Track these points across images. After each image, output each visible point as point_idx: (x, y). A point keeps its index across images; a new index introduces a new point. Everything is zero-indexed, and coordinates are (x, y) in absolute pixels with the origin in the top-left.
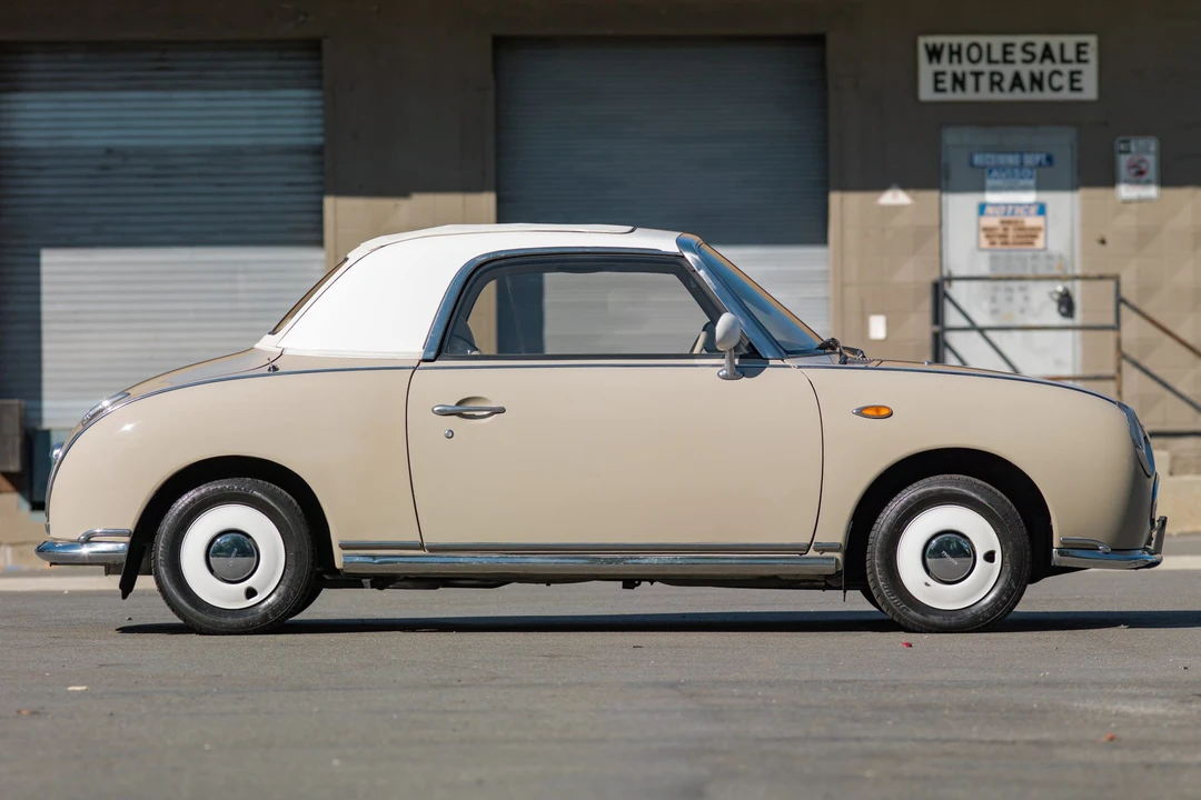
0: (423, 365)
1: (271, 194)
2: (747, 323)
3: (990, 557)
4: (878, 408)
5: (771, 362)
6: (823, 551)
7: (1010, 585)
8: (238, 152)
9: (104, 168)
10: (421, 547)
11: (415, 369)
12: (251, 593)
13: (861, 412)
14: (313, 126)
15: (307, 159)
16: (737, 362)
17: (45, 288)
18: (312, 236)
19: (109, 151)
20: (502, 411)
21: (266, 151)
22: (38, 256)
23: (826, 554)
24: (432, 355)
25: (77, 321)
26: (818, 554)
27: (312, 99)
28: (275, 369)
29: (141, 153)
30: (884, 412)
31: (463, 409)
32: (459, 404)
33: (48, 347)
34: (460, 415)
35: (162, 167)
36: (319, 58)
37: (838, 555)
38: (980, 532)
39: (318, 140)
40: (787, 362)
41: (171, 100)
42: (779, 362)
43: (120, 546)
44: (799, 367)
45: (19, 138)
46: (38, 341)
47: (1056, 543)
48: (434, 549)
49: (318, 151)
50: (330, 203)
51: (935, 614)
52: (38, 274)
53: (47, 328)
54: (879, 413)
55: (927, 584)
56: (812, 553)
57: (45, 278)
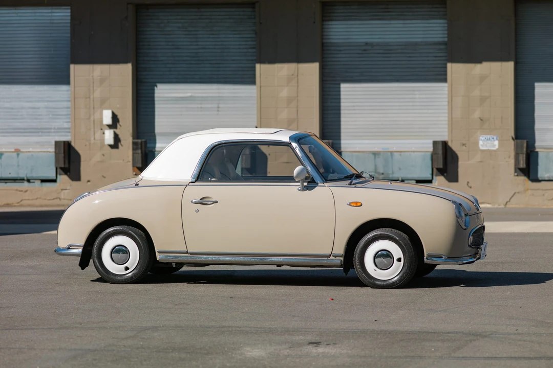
0: (191, 184)
1: (428, 60)
2: (311, 169)
3: (399, 260)
4: (356, 203)
5: (319, 184)
6: (336, 257)
7: (406, 270)
8: (416, 44)
9: (365, 50)
10: (187, 253)
11: (187, 185)
12: (127, 269)
13: (350, 204)
14: (444, 34)
15: (442, 47)
16: (305, 184)
17: (342, 97)
18: (443, 77)
19: (367, 44)
20: (217, 202)
21: (427, 44)
22: (339, 84)
23: (337, 258)
24: (194, 180)
25: (354, 110)
26: (334, 258)
27: (444, 23)
28: (137, 185)
29: (378, 44)
30: (359, 204)
31: (203, 202)
32: (201, 199)
33: (344, 120)
34: (202, 203)
35: (387, 50)
36: (446, 8)
37: (342, 259)
38: (396, 250)
39: (446, 39)
40: (325, 184)
41: (390, 24)
42: (322, 184)
43: (79, 251)
44: (329, 186)
45: (332, 39)
46: (339, 117)
47: (425, 255)
48: (191, 254)
49: (445, 44)
50: (449, 65)
51: (378, 281)
52: (339, 91)
53: (343, 112)
54: (358, 205)
55: (375, 270)
56: (332, 257)
57: (342, 93)
